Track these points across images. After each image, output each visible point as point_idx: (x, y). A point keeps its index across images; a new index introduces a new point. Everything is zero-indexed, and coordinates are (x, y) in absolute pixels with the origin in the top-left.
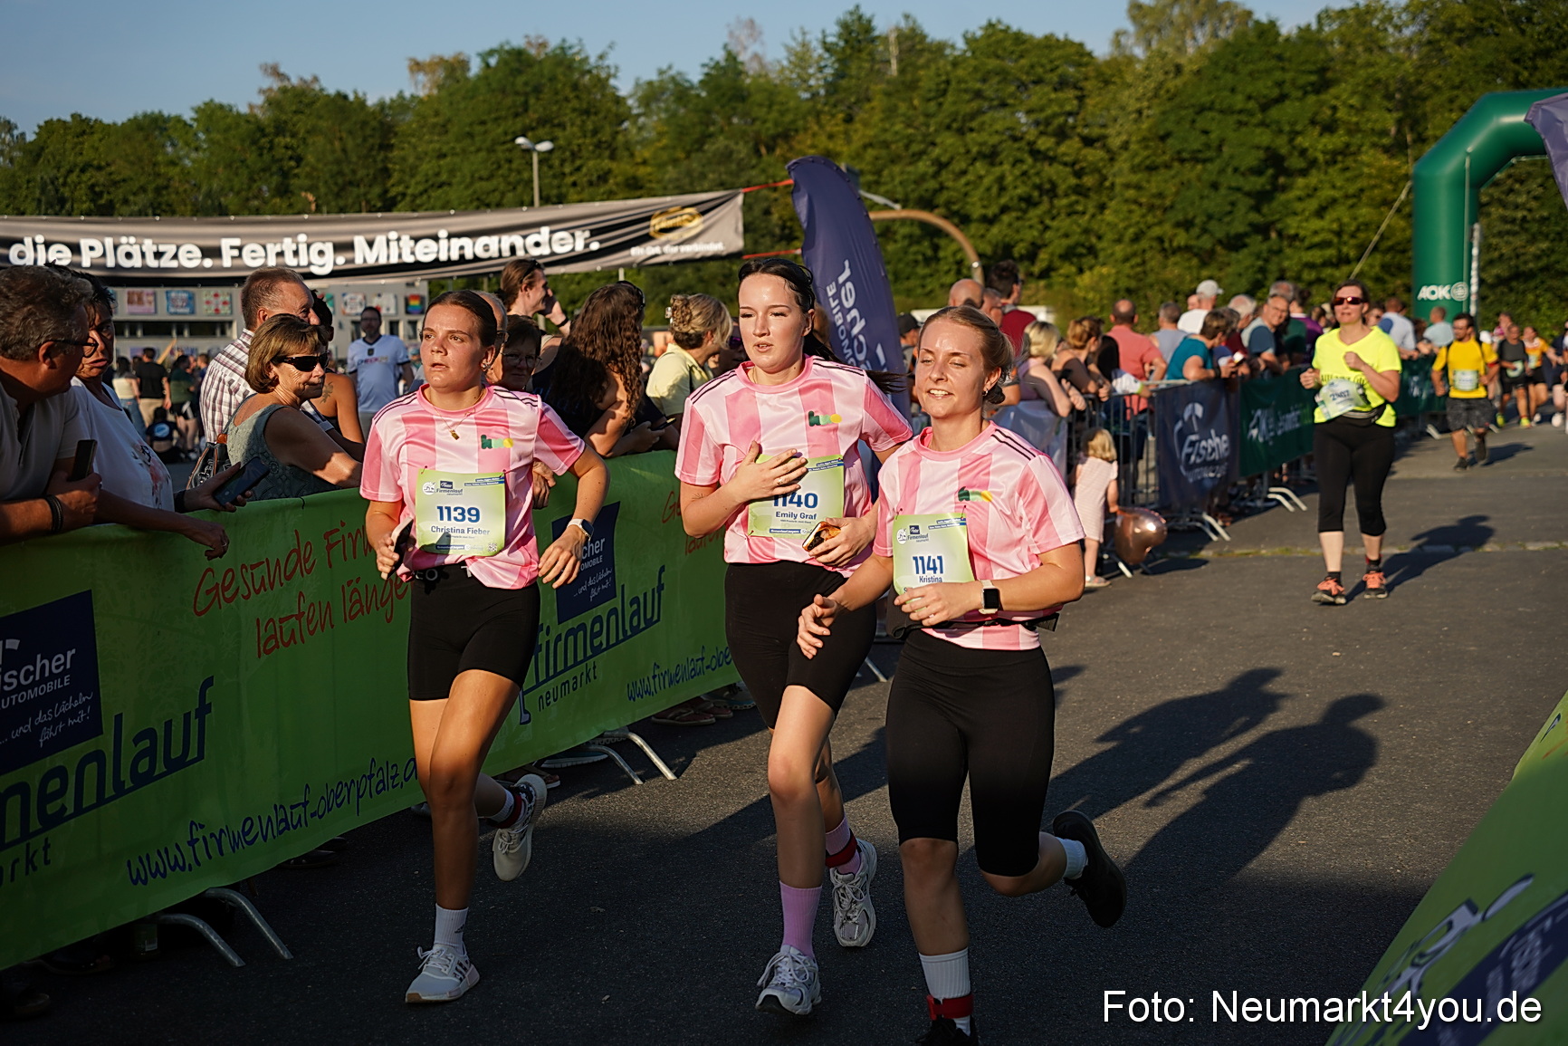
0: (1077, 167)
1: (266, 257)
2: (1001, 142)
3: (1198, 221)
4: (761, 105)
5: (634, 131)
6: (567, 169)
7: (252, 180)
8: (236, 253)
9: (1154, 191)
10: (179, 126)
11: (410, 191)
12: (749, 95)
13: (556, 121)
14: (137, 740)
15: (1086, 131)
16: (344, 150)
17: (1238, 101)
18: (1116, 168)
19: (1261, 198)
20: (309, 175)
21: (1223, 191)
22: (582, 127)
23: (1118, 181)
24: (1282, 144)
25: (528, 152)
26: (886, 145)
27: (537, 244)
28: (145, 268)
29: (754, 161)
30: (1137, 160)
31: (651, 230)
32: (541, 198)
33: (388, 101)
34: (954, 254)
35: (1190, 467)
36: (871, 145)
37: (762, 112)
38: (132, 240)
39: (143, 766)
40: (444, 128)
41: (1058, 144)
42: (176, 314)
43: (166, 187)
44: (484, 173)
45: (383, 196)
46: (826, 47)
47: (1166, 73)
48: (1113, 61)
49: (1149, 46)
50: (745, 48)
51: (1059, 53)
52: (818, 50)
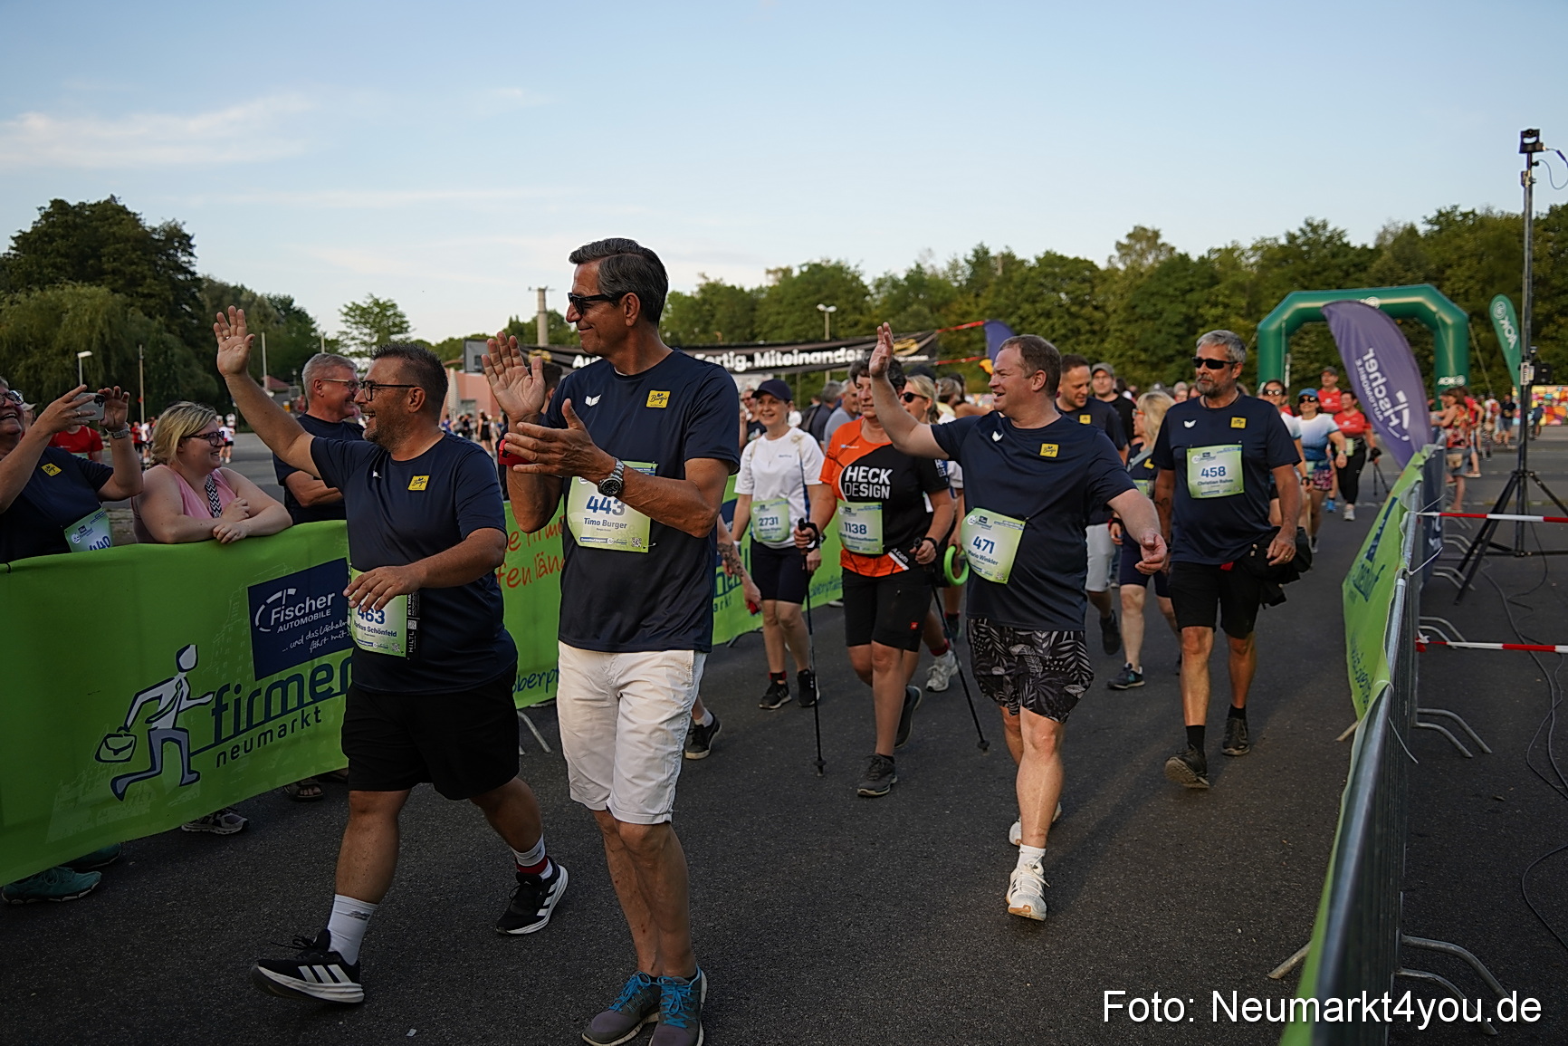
0: (1090, 321)
2: (1053, 308)
3: (1151, 348)
4: (933, 289)
5: (872, 301)
6: (839, 319)
9: (1129, 332)
12: (927, 284)
13: (836, 298)
15: (1094, 303)
16: (734, 312)
17: (1171, 291)
18: (1110, 322)
19: (1180, 338)
20: (717, 324)
21: (1163, 335)
22: (848, 300)
23: (1112, 328)
24: (1192, 312)
25: (822, 313)
26: (995, 308)
27: (839, 357)
29: (929, 315)
30: (1121, 318)
32: (830, 334)
33: (755, 289)
37: (933, 293)
40: (780, 301)
41: (1081, 309)
44: (799, 321)
45: (751, 333)
46: (967, 261)
47: (1135, 277)
48: (1108, 270)
49: (1125, 264)
50: (926, 262)
51: (1080, 265)
52: (962, 263)
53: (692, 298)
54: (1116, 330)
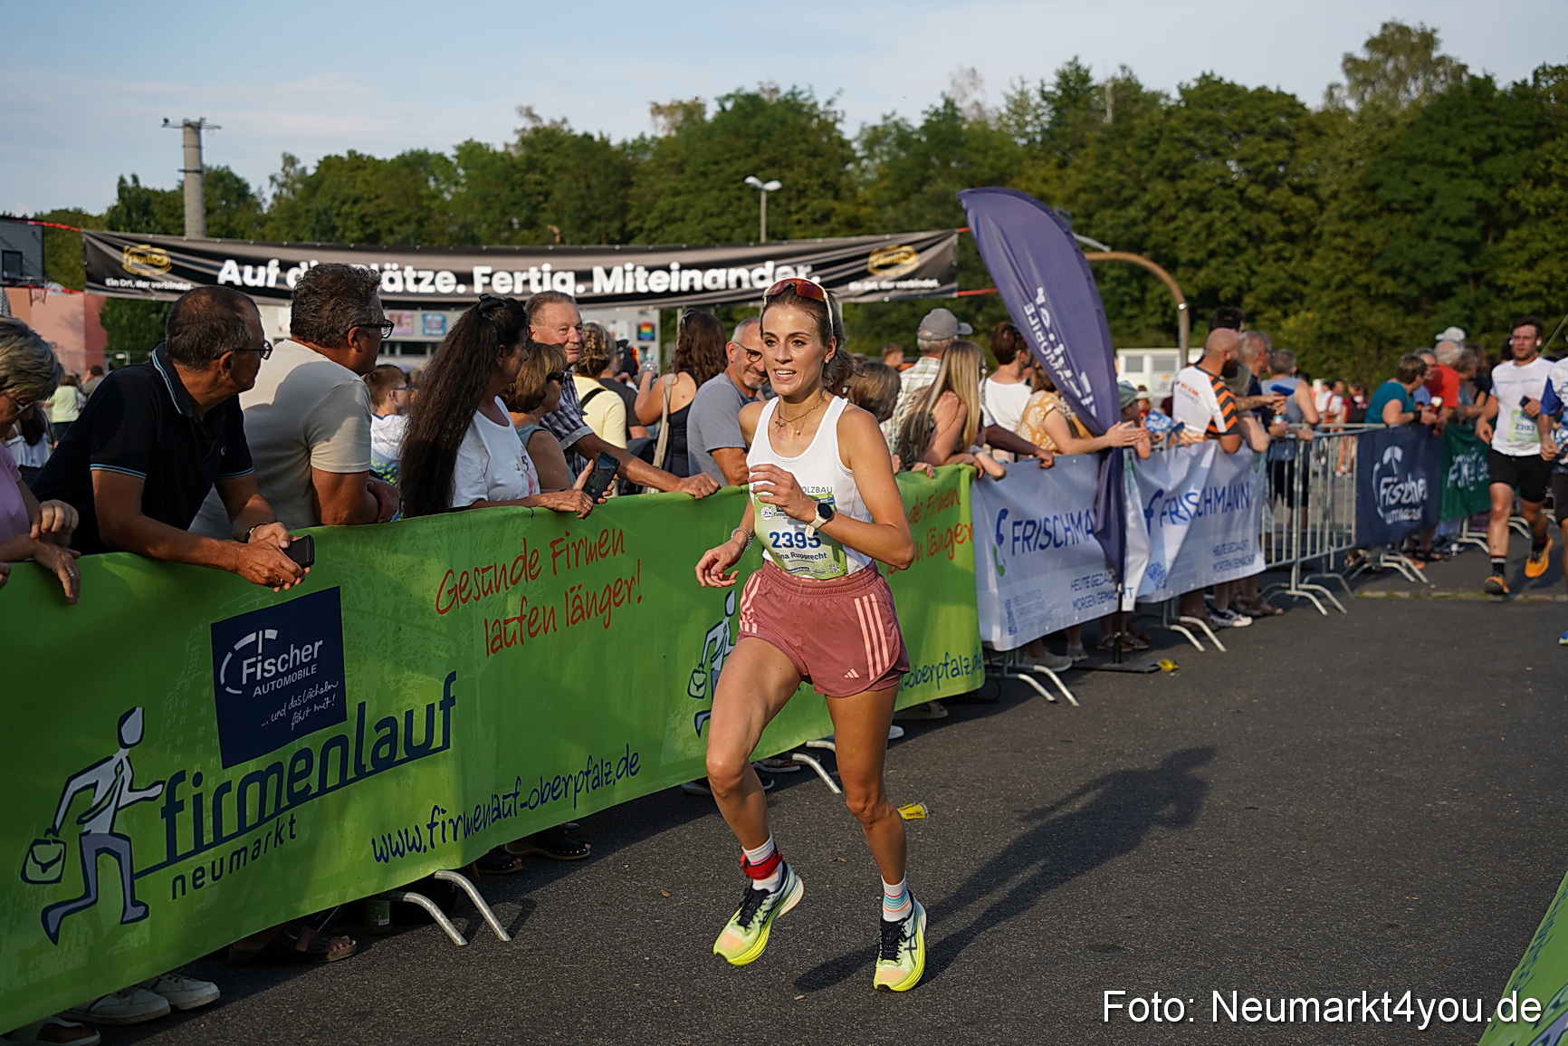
0: (1286, 215)
1: (513, 284)
2: (1210, 190)
3: (1407, 268)
4: (977, 151)
5: (858, 172)
6: (793, 208)
7: (504, 213)
8: (486, 280)
9: (1363, 239)
10: (442, 162)
11: (646, 226)
12: (967, 141)
13: (784, 163)
14: (378, 728)
15: (1296, 180)
16: (588, 187)
17: (1451, 154)
18: (1325, 215)
19: (1470, 249)
20: (556, 210)
21: (1432, 242)
22: (808, 168)
23: (1327, 228)
24: (1493, 197)
25: (755, 191)
26: (1098, 189)
27: (762, 278)
28: (405, 293)
30: (1346, 209)
31: (869, 267)
32: (768, 235)
33: (630, 141)
34: (1160, 296)
35: (1388, 509)
36: (1083, 190)
37: (977, 158)
38: (395, 266)
39: (384, 752)
40: (680, 168)
41: (1268, 192)
42: (430, 335)
43: (427, 219)
44: (715, 210)
45: (621, 230)
46: (1044, 95)
47: (1379, 125)
48: (1325, 113)
49: (1362, 99)
50: (965, 96)
51: (1271, 104)
52: (1036, 98)
53: (505, 157)
54: (1335, 235)
